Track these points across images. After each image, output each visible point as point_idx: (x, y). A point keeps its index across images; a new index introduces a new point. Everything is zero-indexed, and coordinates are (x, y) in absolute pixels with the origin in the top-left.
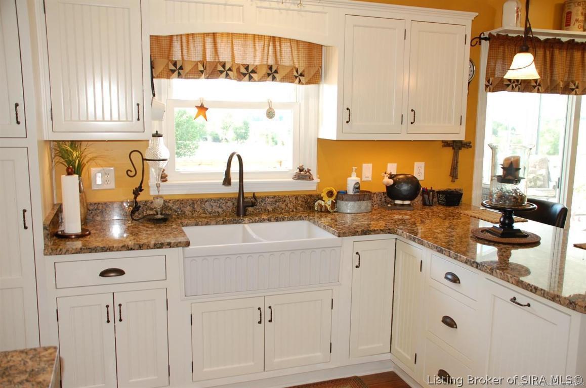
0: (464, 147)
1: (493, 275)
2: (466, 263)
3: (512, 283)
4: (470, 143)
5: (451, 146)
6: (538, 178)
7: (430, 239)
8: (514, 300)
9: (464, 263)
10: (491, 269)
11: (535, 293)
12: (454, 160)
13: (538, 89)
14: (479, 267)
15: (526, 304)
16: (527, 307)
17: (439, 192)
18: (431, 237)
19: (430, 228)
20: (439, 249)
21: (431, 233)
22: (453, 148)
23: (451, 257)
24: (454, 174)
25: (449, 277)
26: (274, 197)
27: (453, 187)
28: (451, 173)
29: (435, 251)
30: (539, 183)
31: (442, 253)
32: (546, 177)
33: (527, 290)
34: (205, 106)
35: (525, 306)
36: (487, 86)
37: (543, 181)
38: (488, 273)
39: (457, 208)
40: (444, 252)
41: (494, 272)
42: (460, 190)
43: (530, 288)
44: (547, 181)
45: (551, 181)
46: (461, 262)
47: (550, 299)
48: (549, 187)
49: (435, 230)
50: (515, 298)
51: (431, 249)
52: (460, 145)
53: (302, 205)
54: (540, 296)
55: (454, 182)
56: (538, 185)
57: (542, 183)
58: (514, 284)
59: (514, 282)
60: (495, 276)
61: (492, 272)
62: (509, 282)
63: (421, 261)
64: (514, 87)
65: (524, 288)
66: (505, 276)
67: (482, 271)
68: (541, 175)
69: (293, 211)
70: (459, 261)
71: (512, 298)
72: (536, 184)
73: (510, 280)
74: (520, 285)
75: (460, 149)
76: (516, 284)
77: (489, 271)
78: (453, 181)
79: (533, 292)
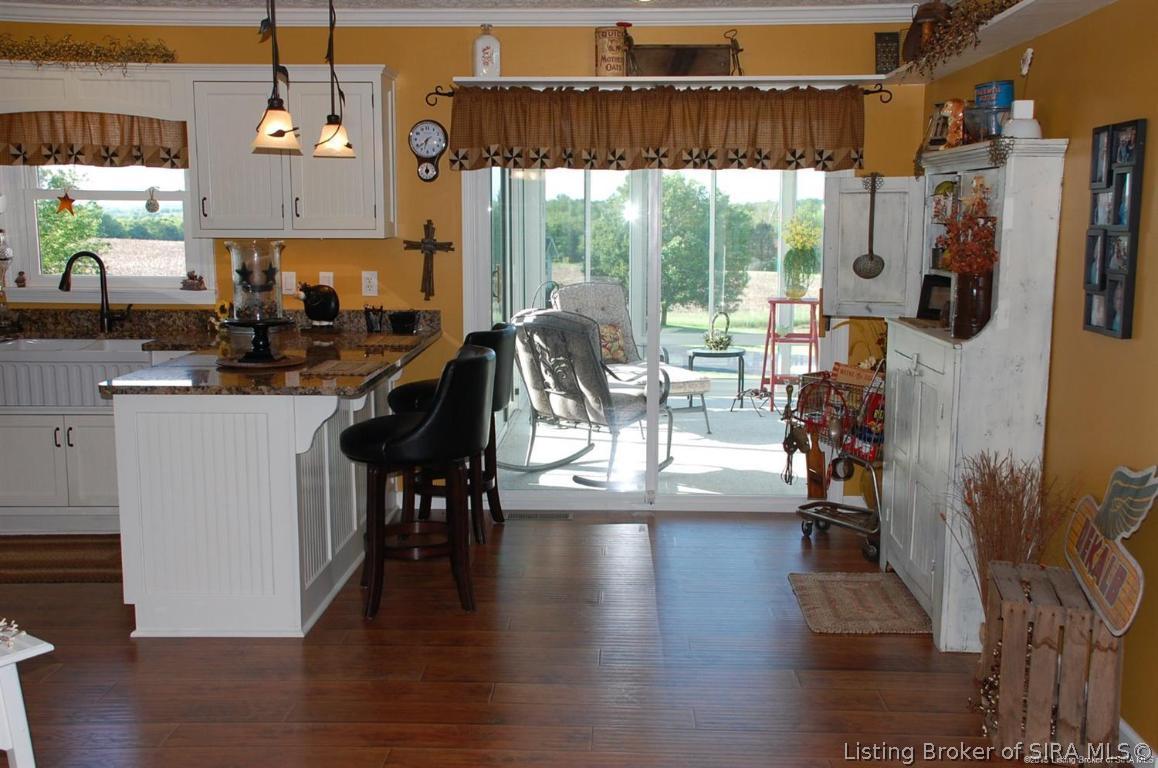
0: (442, 249)
4: (451, 244)
5: (418, 248)
22: (424, 252)
24: (428, 288)
26: (156, 311)
28: (423, 288)
34: (70, 197)
52: (431, 246)
53: (194, 324)
55: (429, 300)
69: (183, 330)
75: (434, 252)
78: (427, 299)
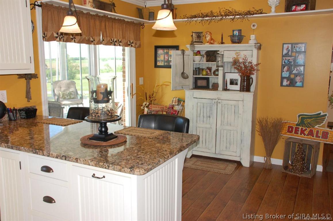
0: (33, 78)
1: (78, 163)
2: (57, 158)
3: (92, 165)
4: (37, 75)
5: (24, 78)
6: (71, 93)
7: (25, 145)
8: (94, 176)
9: (56, 158)
10: (76, 159)
11: (108, 169)
12: (27, 87)
13: (75, 41)
14: (67, 159)
15: (102, 177)
16: (103, 178)
17: (20, 110)
18: (25, 144)
19: (22, 137)
20: (35, 152)
21: (24, 141)
22: (26, 79)
23: (45, 156)
24: (28, 96)
25: (44, 169)
27: (29, 105)
28: (26, 96)
29: (31, 153)
30: (72, 96)
31: (37, 154)
32: (75, 92)
33: (103, 168)
35: (102, 178)
36: (44, 37)
37: (74, 95)
38: (74, 162)
39: (35, 119)
40: (39, 153)
41: (79, 160)
42: (34, 106)
43: (105, 167)
44: (76, 94)
45: (78, 95)
46: (53, 157)
47: (118, 171)
48: (77, 98)
49: (26, 138)
50: (94, 174)
51: (28, 152)
52: (29, 76)
54: (112, 170)
56: (72, 98)
57: (74, 96)
58: (94, 166)
59: (93, 165)
60: (79, 163)
61: (77, 161)
62: (90, 165)
63: (20, 162)
64: (61, 38)
65: (100, 167)
66: (87, 162)
67: (70, 161)
68: (73, 91)
70: (51, 157)
71: (93, 174)
72: (70, 97)
73: (90, 164)
74: (98, 166)
75: (30, 79)
76: (95, 165)
77: (74, 160)
78: (28, 101)
79: (107, 169)
